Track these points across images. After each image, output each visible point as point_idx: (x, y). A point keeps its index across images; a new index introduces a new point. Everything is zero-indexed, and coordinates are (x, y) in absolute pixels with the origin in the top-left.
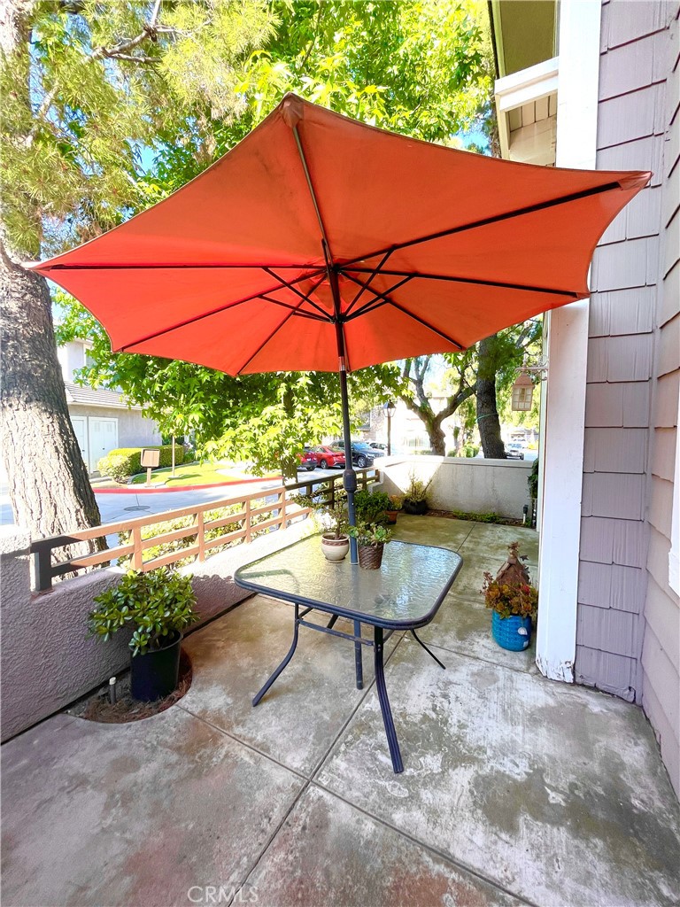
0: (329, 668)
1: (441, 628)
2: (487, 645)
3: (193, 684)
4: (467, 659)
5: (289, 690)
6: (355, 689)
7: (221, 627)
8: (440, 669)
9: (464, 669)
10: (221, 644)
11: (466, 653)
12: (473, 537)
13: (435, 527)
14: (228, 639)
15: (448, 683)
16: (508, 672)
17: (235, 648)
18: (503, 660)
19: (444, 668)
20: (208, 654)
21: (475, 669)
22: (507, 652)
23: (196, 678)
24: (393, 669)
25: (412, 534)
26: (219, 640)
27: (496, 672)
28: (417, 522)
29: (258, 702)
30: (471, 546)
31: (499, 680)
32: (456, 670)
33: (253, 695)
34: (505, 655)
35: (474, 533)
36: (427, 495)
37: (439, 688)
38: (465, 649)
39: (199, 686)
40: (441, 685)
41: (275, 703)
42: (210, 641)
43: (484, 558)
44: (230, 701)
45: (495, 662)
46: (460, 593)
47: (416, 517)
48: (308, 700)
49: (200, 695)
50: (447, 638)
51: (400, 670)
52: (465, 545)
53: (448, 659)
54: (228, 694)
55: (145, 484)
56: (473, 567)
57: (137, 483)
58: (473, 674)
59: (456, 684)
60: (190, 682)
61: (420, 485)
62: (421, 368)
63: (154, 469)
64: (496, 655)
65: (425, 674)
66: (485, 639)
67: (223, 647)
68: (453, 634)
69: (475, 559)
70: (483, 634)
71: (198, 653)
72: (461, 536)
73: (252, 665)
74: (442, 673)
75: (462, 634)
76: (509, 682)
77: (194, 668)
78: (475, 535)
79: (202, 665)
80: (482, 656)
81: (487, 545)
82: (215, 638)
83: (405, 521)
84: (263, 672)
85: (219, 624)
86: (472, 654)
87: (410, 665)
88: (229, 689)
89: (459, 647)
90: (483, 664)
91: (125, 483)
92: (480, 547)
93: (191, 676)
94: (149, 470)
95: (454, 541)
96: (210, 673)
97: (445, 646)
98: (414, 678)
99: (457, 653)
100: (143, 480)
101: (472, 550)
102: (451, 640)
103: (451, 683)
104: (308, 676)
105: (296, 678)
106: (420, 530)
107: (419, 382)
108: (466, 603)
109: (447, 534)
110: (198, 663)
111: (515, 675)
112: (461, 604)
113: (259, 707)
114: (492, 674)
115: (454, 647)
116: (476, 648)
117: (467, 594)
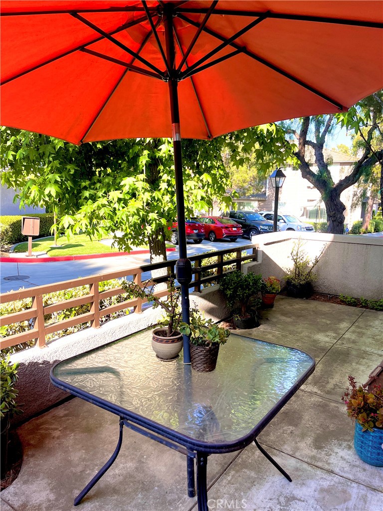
0: (163, 469)
1: (297, 432)
2: (347, 457)
3: (20, 475)
4: (319, 472)
5: (115, 491)
6: (186, 496)
7: (62, 415)
8: (285, 481)
9: (313, 484)
10: (57, 433)
11: (319, 464)
12: (358, 327)
13: (317, 313)
14: (65, 428)
15: (291, 499)
16: (363, 491)
17: (70, 440)
18: (362, 476)
19: (290, 481)
20: (40, 443)
21: (325, 484)
22: (367, 467)
23: (24, 469)
24: (233, 476)
25: (288, 320)
26: (56, 429)
27: (349, 490)
28: (297, 306)
29: (79, 501)
30: (353, 337)
31: (350, 499)
32: (304, 484)
33: (77, 493)
34: (364, 470)
35: (361, 323)
36: (313, 276)
37: (279, 503)
38: (320, 460)
39: (25, 478)
40: (282, 499)
41: (97, 504)
42: (47, 429)
43: (365, 352)
44: (52, 497)
45: (351, 477)
46: (328, 392)
47: (297, 300)
48: (133, 504)
49: (24, 487)
50: (302, 445)
51: (240, 479)
52: (347, 336)
53: (297, 469)
54: (51, 490)
55: (27, 253)
56: (350, 362)
57: (19, 252)
58: (322, 490)
59: (299, 500)
60: (17, 473)
61: (305, 265)
62: (322, 130)
63: (34, 238)
64: (354, 470)
65: (268, 485)
66: (346, 450)
67: (58, 438)
68: (309, 440)
69: (354, 353)
70: (345, 444)
71: (32, 442)
72: (344, 325)
73: (84, 460)
74: (287, 486)
75: (320, 443)
76: (362, 503)
77: (25, 458)
78: (361, 325)
79: (33, 456)
80: (337, 470)
81: (373, 337)
82: (53, 427)
83: (284, 305)
84: (93, 469)
85: (60, 411)
86: (327, 467)
87: (253, 474)
88: (54, 483)
89: (313, 458)
90: (336, 479)
91: (7, 251)
92: (364, 339)
93: (20, 466)
94: (30, 239)
95: (335, 331)
96: (39, 465)
97: (297, 455)
98: (254, 490)
99: (309, 464)
100: (24, 250)
101: (354, 342)
102: (306, 449)
103: (294, 498)
104: (140, 476)
105: (125, 478)
106: (299, 316)
107: (319, 146)
108: (333, 404)
109: (328, 322)
110: (30, 453)
111: (370, 495)
112: (327, 405)
113: (81, 506)
114: (344, 492)
115: (307, 456)
116: (333, 460)
117: (336, 394)
